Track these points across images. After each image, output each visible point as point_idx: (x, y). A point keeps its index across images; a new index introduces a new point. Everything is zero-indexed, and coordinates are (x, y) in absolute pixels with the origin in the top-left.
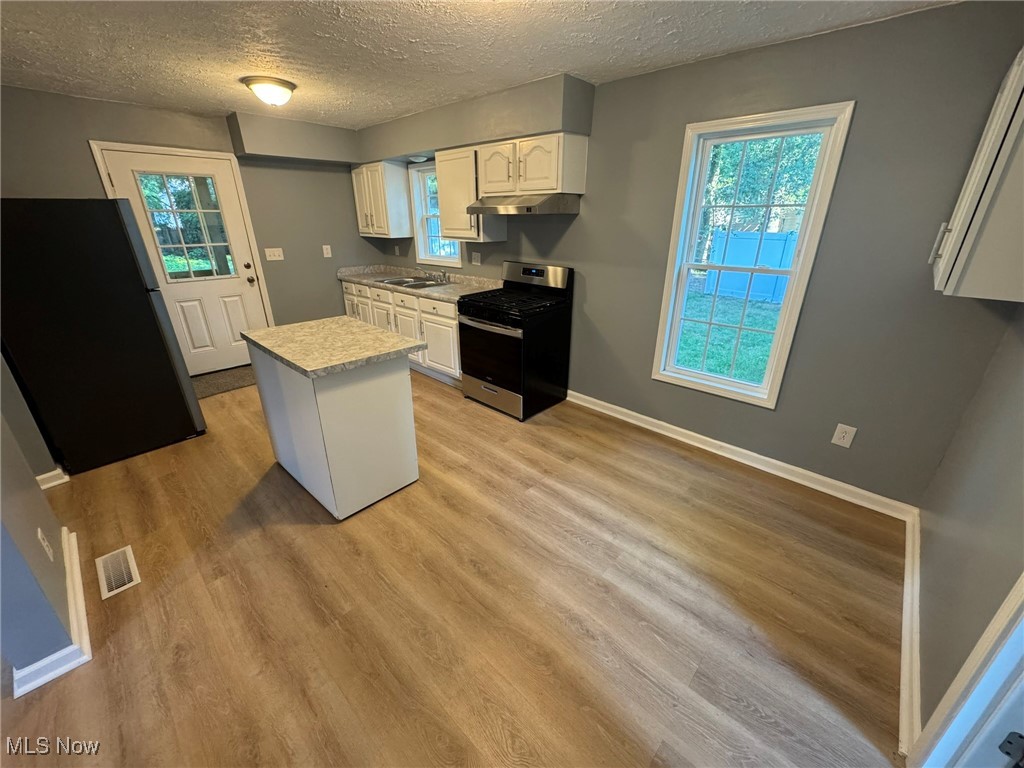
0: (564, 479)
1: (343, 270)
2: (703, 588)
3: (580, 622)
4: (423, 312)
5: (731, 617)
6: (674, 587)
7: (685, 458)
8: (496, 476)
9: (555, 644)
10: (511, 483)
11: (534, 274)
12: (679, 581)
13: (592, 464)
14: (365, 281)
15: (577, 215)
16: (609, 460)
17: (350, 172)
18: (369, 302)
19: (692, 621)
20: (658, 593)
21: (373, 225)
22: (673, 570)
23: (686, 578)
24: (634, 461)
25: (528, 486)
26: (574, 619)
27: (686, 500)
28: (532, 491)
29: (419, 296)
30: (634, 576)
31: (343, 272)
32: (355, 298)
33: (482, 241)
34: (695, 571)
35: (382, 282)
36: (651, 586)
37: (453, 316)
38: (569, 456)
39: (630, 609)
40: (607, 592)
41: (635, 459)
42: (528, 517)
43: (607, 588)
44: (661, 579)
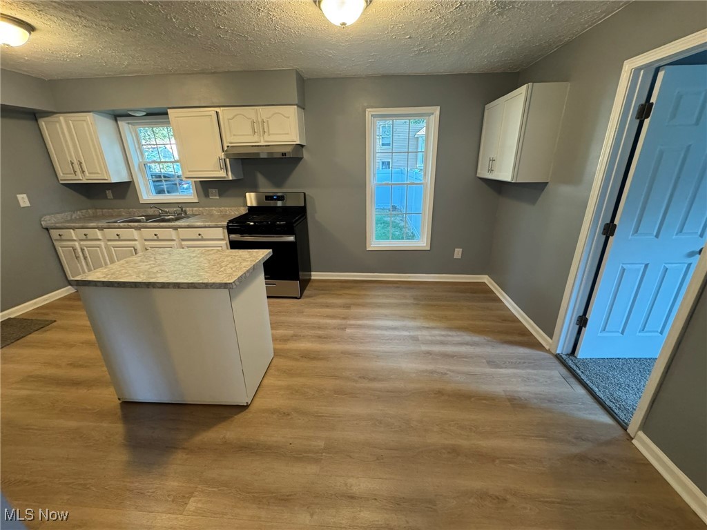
0: (355, 318)
1: (47, 218)
2: (458, 334)
3: (435, 372)
4: (183, 240)
5: (476, 338)
6: (450, 339)
7: (398, 287)
8: (320, 332)
9: (438, 386)
10: (334, 332)
11: (275, 199)
12: (450, 336)
13: (364, 305)
14: (92, 225)
15: (302, 158)
16: (368, 301)
17: (36, 120)
18: (102, 243)
19: (468, 347)
20: (447, 344)
21: (83, 172)
22: (443, 333)
23: (450, 333)
24: (380, 297)
25: (344, 329)
26: (432, 372)
27: (418, 304)
28: (348, 331)
29: (176, 228)
30: (432, 343)
31: (48, 221)
32: (77, 243)
33: (231, 179)
34: (450, 329)
35: (116, 222)
36: (442, 343)
37: (222, 237)
38: (348, 306)
39: (445, 356)
40: (431, 354)
41: (379, 295)
42: (361, 343)
43: (429, 353)
44: (442, 338)
